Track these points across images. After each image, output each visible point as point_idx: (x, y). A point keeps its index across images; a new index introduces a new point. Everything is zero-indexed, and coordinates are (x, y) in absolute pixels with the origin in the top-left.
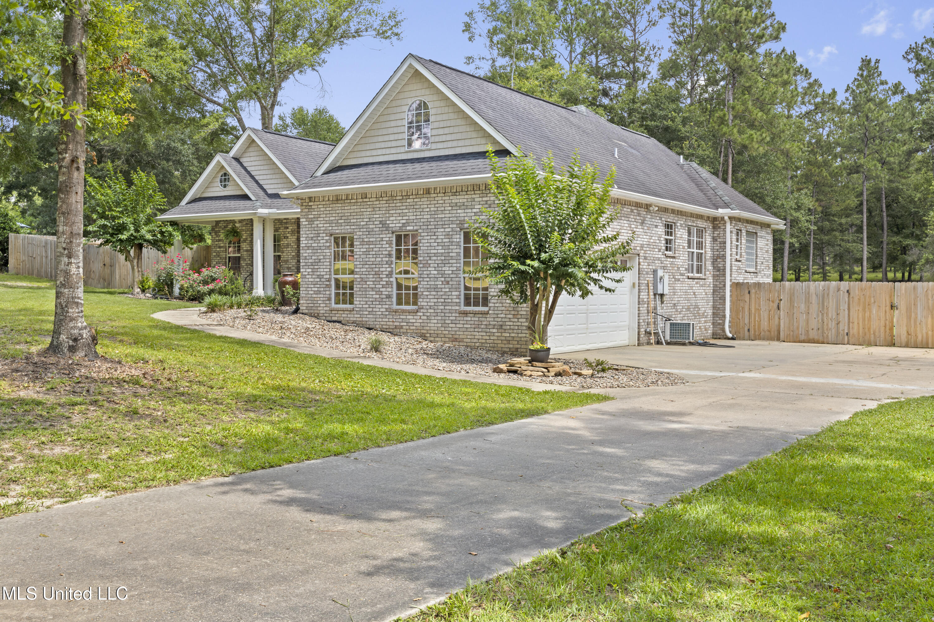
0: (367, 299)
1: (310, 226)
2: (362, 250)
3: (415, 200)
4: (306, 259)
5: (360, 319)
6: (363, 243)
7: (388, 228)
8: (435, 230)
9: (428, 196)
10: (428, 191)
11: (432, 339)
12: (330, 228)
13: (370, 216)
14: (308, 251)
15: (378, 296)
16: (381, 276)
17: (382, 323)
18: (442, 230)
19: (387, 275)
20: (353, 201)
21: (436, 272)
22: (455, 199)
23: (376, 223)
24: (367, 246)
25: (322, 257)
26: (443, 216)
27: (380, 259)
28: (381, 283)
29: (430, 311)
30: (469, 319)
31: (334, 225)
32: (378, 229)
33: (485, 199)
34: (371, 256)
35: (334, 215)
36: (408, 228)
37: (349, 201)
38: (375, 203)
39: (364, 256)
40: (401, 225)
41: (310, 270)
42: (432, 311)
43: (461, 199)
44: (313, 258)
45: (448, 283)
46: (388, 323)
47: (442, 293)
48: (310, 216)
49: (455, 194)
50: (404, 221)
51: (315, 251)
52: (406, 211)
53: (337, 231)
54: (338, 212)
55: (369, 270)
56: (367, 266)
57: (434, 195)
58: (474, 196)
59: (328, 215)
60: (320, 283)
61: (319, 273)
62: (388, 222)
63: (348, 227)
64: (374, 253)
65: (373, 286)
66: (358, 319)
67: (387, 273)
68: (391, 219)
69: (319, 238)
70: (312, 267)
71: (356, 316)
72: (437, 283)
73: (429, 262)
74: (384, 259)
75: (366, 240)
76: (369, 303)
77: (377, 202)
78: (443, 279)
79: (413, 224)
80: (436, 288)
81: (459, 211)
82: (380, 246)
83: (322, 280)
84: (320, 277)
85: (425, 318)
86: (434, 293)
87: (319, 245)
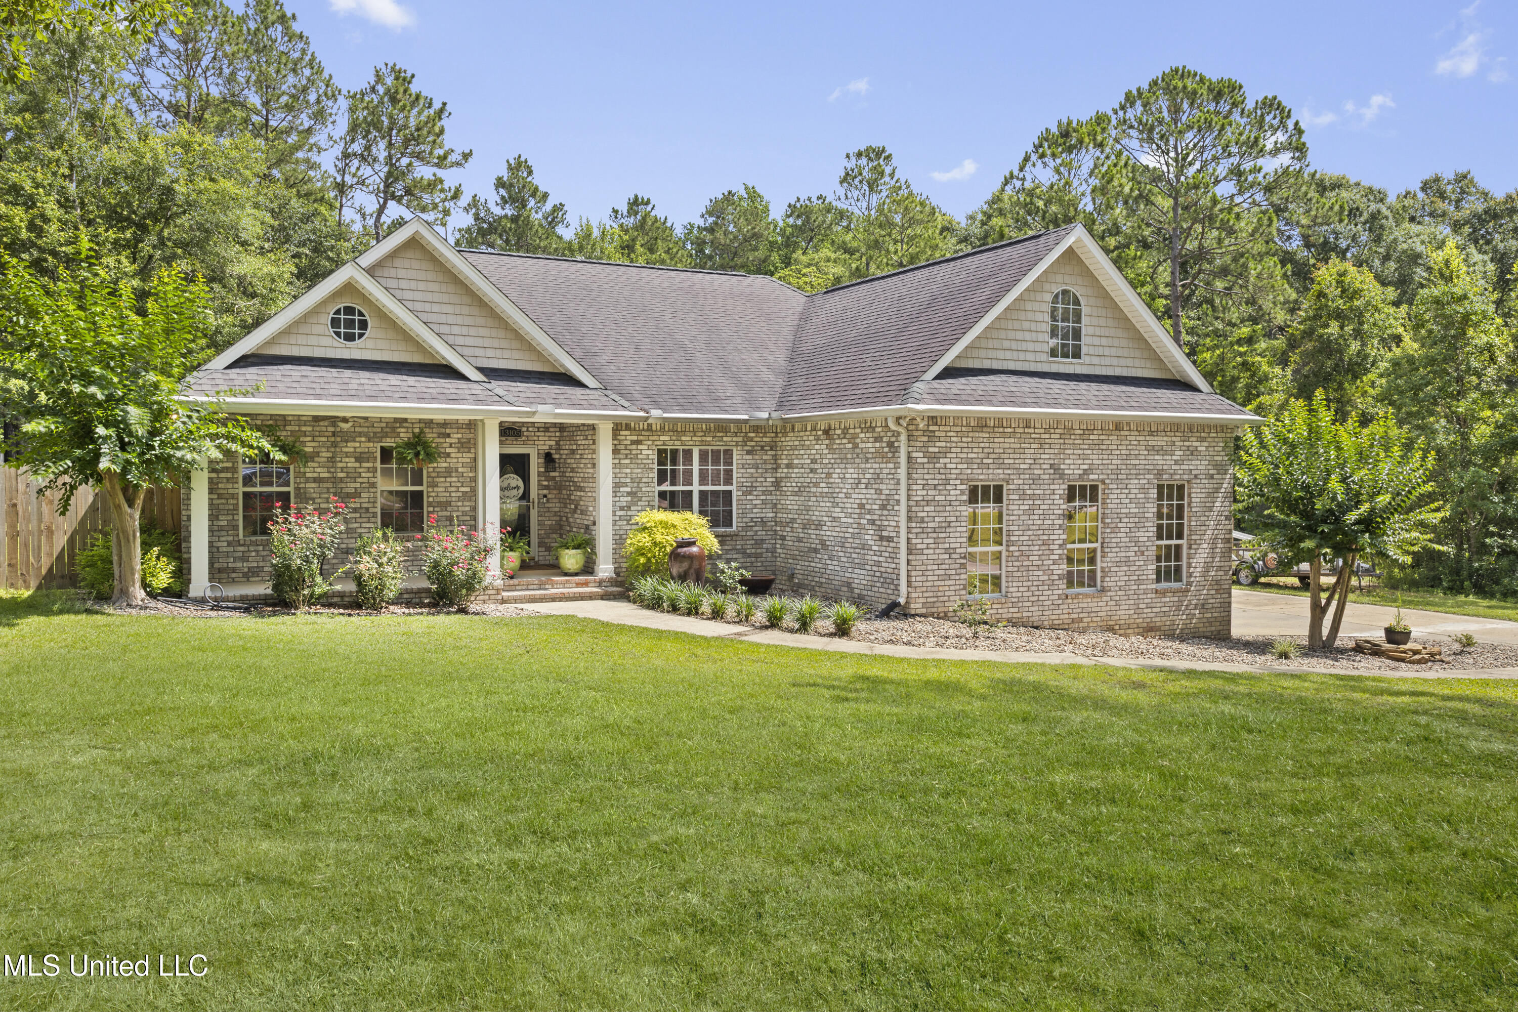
0: (1030, 584)
1: (931, 466)
2: (1022, 507)
3: (1102, 437)
4: (923, 522)
5: (1019, 615)
6: (1023, 496)
7: (1062, 476)
8: (1127, 481)
9: (1118, 432)
10: (1118, 426)
11: (1122, 632)
12: (969, 471)
13: (1035, 456)
14: (926, 509)
15: (1046, 578)
16: (1052, 547)
17: (1053, 617)
18: (1136, 481)
19: (1060, 545)
20: (1009, 430)
21: (1127, 540)
22: (1153, 441)
23: (1044, 466)
24: (1031, 502)
25: (953, 519)
26: (1137, 462)
27: (1050, 522)
28: (1052, 557)
29: (1119, 593)
30: (1168, 599)
31: (975, 466)
32: (1047, 477)
33: (1186, 444)
34: (1036, 517)
35: (975, 450)
36: (1091, 477)
37: (1001, 430)
38: (1043, 436)
39: (1026, 517)
40: (1081, 472)
41: (932, 541)
42: (1123, 593)
43: (1159, 441)
44: (937, 519)
45: (1142, 553)
46: (1062, 617)
47: (1135, 568)
48: (931, 450)
49: (1151, 433)
50: (1086, 467)
51: (941, 509)
52: (1089, 452)
53: (981, 477)
54: (982, 445)
55: (1032, 538)
56: (1030, 533)
57: (1127, 433)
58: (1174, 439)
59: (965, 450)
60: (950, 561)
61: (947, 546)
62: (1062, 467)
63: (1000, 471)
64: (1041, 512)
65: (1040, 563)
66: (1015, 615)
67: (1061, 542)
68: (1067, 462)
69: (948, 487)
70: (935, 535)
71: (1011, 610)
72: (1129, 554)
73: (1120, 525)
74: (1056, 522)
75: (1028, 492)
76: (1033, 588)
77: (1047, 436)
78: (1136, 549)
79: (1099, 472)
80: (1128, 562)
81: (1157, 457)
82: (1050, 502)
83: (954, 556)
84: (949, 551)
85: (1113, 603)
86: (1126, 568)
87: (948, 498)
